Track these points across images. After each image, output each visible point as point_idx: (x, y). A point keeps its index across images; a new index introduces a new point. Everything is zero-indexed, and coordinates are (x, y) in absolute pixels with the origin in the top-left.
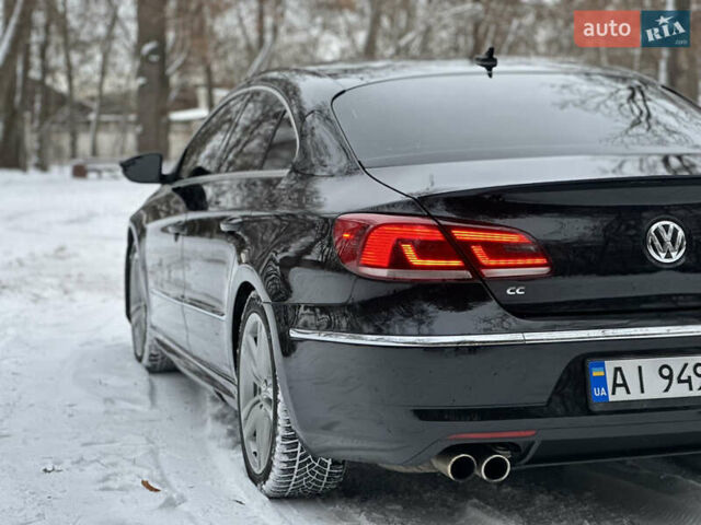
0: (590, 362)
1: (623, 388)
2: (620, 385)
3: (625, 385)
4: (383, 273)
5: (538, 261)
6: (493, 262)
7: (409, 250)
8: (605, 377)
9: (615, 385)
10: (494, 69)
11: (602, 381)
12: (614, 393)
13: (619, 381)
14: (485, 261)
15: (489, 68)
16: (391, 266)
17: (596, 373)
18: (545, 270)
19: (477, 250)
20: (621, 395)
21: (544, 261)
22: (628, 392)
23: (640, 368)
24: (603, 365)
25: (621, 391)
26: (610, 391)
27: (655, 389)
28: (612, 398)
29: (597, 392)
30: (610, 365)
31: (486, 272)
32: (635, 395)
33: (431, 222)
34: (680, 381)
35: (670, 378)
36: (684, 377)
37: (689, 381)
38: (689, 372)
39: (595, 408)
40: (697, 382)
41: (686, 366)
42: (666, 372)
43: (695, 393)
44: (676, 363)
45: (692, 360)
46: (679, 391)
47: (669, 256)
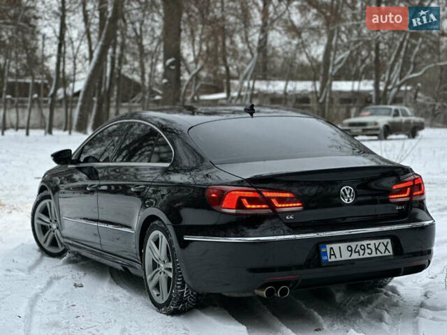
0: (321, 246)
3: (334, 254)
4: (233, 211)
5: (298, 204)
6: (280, 206)
7: (245, 201)
8: (326, 252)
9: (331, 255)
10: (254, 115)
13: (332, 253)
14: (277, 205)
15: (252, 114)
16: (237, 208)
18: (301, 208)
19: (273, 200)
20: (333, 259)
21: (300, 204)
22: (336, 257)
23: (340, 247)
24: (326, 247)
25: (333, 257)
26: (329, 258)
27: (346, 256)
28: (329, 260)
29: (324, 258)
30: (328, 247)
31: (277, 210)
32: (339, 258)
33: (254, 189)
34: (355, 252)
35: (351, 251)
36: (357, 250)
37: (358, 252)
38: (358, 248)
39: (324, 265)
40: (362, 252)
41: (357, 246)
42: (350, 249)
43: (361, 257)
44: (353, 245)
45: (359, 243)
46: (355, 256)
47: (349, 201)
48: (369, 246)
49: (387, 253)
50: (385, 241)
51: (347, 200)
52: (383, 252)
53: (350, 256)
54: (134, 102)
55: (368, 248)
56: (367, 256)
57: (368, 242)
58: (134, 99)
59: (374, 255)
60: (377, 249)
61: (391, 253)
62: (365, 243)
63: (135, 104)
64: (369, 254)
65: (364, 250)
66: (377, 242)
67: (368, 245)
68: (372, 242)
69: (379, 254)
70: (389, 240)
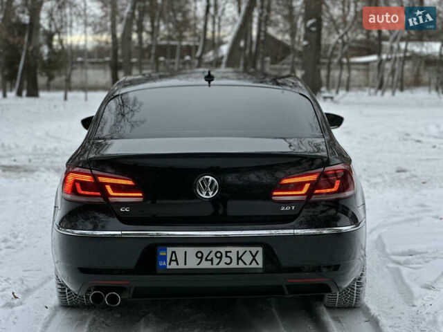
1: (175, 262)
2: (174, 261)
3: (176, 260)
5: (138, 195)
7: (78, 186)
8: (166, 256)
9: (171, 260)
11: (164, 258)
12: (170, 264)
13: (174, 258)
14: (111, 193)
15: (210, 82)
17: (162, 254)
18: (141, 199)
19: (108, 187)
20: (173, 265)
21: (141, 195)
22: (178, 264)
23: (186, 252)
24: (166, 250)
25: (174, 264)
26: (168, 263)
27: (193, 263)
28: (168, 267)
29: (161, 264)
30: (170, 250)
31: (110, 199)
32: (181, 266)
33: (89, 172)
34: (206, 260)
35: (201, 258)
36: (209, 258)
37: (212, 260)
38: (212, 255)
39: (159, 272)
40: (216, 261)
41: (211, 252)
42: (199, 255)
43: (215, 266)
44: (206, 250)
45: (215, 249)
46: (205, 265)
47: (207, 194)
48: (228, 254)
49: (254, 265)
50: (254, 250)
51: (205, 193)
52: (248, 263)
53: (199, 264)
54: (283, 64)
55: (227, 256)
56: (222, 265)
57: (228, 249)
58: (284, 61)
59: (234, 265)
60: (239, 258)
61: (261, 266)
62: (223, 250)
63: (285, 66)
64: (226, 263)
65: (221, 258)
66: (241, 250)
67: (227, 252)
68: (234, 250)
69: (241, 265)
70: (260, 249)
